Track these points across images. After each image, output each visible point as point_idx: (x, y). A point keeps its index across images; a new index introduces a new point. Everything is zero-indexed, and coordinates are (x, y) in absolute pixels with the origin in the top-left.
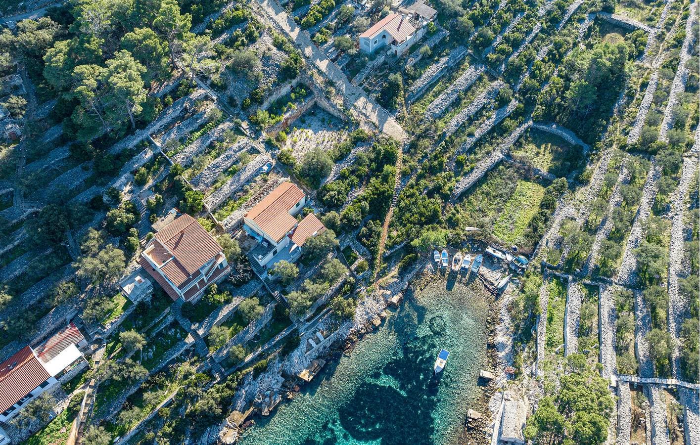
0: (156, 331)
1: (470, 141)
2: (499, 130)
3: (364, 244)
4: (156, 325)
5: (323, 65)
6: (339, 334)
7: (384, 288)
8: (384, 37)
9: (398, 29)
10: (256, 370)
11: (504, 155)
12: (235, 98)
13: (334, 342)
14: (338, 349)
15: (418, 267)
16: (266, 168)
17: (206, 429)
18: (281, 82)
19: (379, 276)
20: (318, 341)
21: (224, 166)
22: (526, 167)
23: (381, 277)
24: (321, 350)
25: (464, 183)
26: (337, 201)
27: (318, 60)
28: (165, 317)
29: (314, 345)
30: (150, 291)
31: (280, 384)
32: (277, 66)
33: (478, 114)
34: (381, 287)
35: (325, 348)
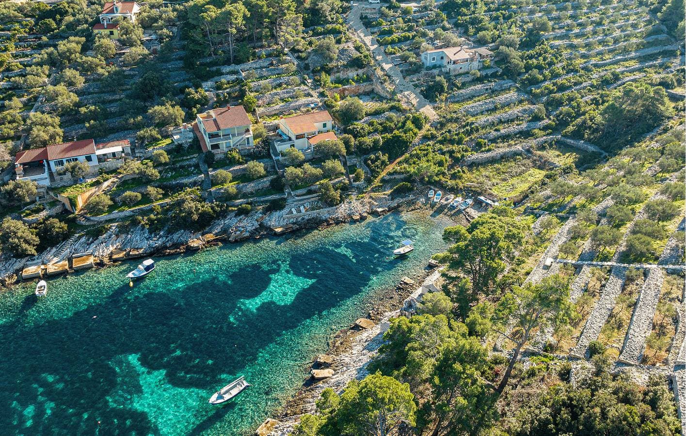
0: (180, 164)
1: (494, 134)
2: (526, 134)
3: (368, 166)
4: (183, 160)
5: (387, 67)
6: (319, 214)
7: (373, 199)
8: (442, 58)
9: (454, 54)
10: (239, 210)
11: (525, 150)
12: (310, 65)
13: (313, 218)
14: (314, 224)
15: (411, 197)
16: (313, 106)
17: (181, 229)
18: (349, 66)
19: (373, 190)
20: (299, 211)
21: (282, 96)
22: (543, 161)
23: (374, 192)
24: (300, 219)
25: (476, 156)
26: (357, 133)
27: (384, 64)
28: (191, 158)
29: (295, 212)
30: (190, 140)
31: (254, 228)
32: (350, 57)
33: (510, 121)
34: (371, 197)
35: (303, 219)
